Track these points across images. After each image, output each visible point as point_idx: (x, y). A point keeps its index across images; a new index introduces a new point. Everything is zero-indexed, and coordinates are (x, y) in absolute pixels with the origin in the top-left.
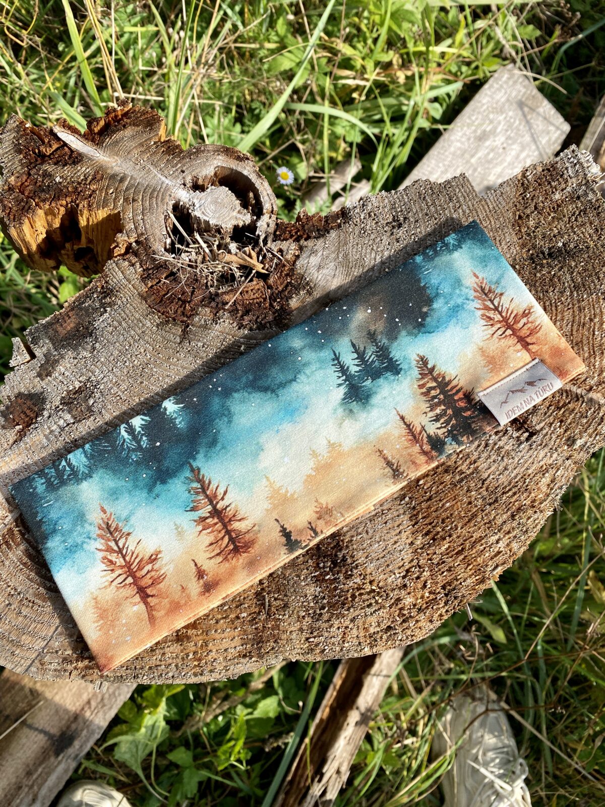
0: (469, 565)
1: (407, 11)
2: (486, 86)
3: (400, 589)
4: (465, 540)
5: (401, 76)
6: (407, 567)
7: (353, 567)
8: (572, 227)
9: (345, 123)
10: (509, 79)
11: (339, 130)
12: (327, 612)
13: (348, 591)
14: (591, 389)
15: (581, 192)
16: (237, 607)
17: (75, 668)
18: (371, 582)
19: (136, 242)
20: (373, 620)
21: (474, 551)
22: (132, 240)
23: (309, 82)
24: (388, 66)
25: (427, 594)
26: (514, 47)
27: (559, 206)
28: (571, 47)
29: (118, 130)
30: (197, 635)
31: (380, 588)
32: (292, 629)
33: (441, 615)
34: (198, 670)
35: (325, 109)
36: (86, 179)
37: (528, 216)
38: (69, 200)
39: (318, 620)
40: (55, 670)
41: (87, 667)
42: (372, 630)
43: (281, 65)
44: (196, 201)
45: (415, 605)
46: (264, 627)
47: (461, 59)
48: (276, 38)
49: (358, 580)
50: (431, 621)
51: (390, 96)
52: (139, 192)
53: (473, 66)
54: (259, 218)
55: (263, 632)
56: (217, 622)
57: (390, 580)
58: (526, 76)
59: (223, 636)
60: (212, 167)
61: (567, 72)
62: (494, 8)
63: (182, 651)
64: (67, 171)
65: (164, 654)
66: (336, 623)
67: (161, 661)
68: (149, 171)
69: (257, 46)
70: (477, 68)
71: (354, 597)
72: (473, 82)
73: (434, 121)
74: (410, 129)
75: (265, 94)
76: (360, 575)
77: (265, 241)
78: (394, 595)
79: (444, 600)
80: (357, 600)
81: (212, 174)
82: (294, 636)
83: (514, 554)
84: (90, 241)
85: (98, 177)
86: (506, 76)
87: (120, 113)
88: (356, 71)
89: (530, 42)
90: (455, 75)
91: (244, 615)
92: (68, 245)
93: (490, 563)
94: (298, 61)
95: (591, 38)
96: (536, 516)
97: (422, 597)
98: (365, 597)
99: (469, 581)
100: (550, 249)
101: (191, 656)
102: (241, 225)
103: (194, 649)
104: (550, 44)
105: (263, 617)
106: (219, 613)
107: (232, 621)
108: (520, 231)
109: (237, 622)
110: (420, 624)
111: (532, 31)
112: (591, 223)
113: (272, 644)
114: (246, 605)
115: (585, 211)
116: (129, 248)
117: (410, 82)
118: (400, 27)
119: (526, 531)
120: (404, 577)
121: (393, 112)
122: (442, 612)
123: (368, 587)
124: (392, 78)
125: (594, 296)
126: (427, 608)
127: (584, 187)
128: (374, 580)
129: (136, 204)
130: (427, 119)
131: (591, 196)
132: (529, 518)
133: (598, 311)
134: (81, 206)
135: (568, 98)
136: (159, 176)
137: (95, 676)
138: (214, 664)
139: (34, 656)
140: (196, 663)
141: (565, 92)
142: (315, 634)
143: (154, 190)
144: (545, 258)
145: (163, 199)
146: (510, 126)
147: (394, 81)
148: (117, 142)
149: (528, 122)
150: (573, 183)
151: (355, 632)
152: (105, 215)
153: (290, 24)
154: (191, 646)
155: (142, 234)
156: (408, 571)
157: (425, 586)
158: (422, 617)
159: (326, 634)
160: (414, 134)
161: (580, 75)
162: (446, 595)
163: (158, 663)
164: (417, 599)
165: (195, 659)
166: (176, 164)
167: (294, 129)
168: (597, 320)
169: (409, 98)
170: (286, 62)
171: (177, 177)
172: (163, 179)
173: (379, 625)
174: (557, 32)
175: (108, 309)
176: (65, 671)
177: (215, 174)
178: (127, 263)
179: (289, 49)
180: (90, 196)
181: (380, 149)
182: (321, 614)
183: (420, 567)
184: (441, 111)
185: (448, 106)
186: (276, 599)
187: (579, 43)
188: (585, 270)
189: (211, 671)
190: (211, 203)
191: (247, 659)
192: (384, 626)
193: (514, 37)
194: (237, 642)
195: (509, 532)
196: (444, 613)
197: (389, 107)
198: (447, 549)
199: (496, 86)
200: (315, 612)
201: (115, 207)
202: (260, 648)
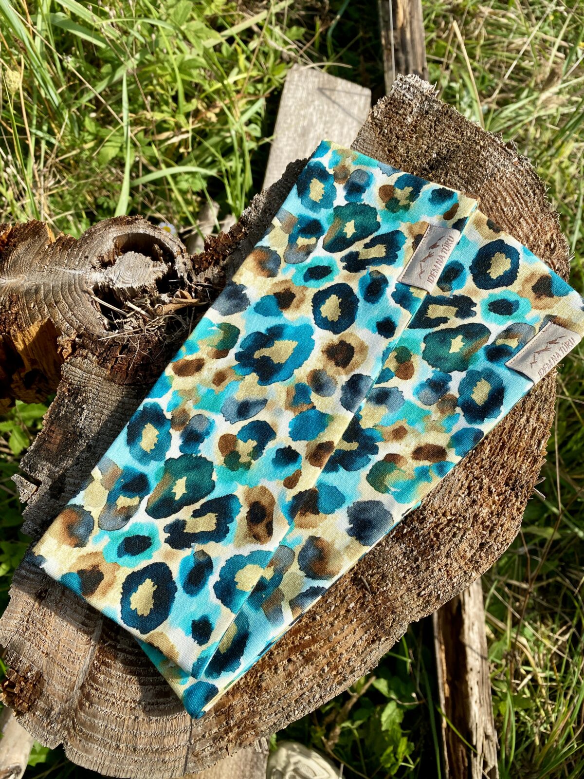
0: (516, 453)
1: (190, 60)
2: (285, 91)
3: (471, 506)
4: (501, 435)
5: (212, 116)
6: (467, 485)
7: (421, 511)
8: (435, 137)
9: (187, 177)
10: (300, 77)
11: (184, 185)
12: (422, 561)
13: (429, 533)
15: (426, 107)
16: (342, 602)
17: (229, 741)
18: (444, 515)
19: (78, 336)
20: (464, 546)
21: (514, 440)
22: (73, 337)
23: (137, 159)
24: (196, 113)
25: (497, 498)
26: (290, 50)
27: (415, 127)
28: (334, 30)
29: (11, 252)
30: (321, 647)
31: (455, 515)
32: (401, 593)
33: (518, 509)
34: (339, 678)
35: (165, 172)
36: (5, 307)
37: (395, 147)
39: (418, 573)
40: (211, 754)
41: (239, 734)
42: (469, 555)
43: (107, 155)
44: (111, 276)
45: (492, 513)
46: (375, 606)
47: (252, 80)
48: (90, 137)
49: (432, 519)
50: (513, 519)
51: (211, 137)
52: (58, 293)
53: (266, 80)
54: (173, 262)
55: (377, 611)
56: (332, 625)
57: (459, 504)
58: (313, 68)
60: (110, 241)
61: (342, 51)
62: (256, 29)
63: (316, 670)
65: (301, 681)
66: (435, 566)
67: (302, 689)
68: (57, 272)
69: (78, 151)
70: (269, 80)
71: (437, 535)
72: (272, 93)
73: (257, 139)
74: (242, 156)
76: (432, 513)
77: (190, 279)
78: (469, 514)
79: (513, 494)
80: (441, 536)
81: (113, 247)
82: (406, 598)
83: (547, 423)
84: (33, 362)
85: (14, 299)
86: (296, 76)
87: (4, 237)
88: (173, 130)
89: (299, 41)
90: (255, 94)
91: (352, 605)
92: (15, 377)
93: (532, 442)
94: (119, 145)
95: (345, 15)
96: (546, 382)
97: (494, 503)
98: (446, 530)
99: (524, 467)
100: (428, 163)
101: (326, 669)
102: (161, 276)
103: (325, 661)
104: (317, 35)
105: (370, 597)
106: (329, 616)
107: (345, 617)
109: (350, 615)
110: (506, 527)
111: (296, 31)
112: (449, 127)
113: (391, 616)
114: (349, 596)
115: (438, 120)
116: (74, 345)
117: (222, 117)
118: (191, 75)
119: (546, 399)
120: (469, 494)
121: (221, 149)
122: (518, 505)
123: (444, 520)
124: (205, 121)
125: (486, 182)
126: (503, 509)
127: (426, 103)
128: (445, 512)
129: (60, 306)
130: (252, 140)
131: (436, 106)
132: (541, 387)
133: (496, 192)
134: (12, 331)
135: (354, 70)
136: (68, 271)
137: (251, 738)
138: (351, 664)
139: (184, 753)
140: (334, 673)
141: (349, 66)
142: (423, 586)
143: (70, 285)
144: (429, 173)
145: (82, 289)
146: (322, 112)
147: (208, 123)
148: (15, 263)
150: (415, 104)
151: (455, 565)
152: (38, 329)
153: (97, 120)
154: (322, 661)
155: (80, 327)
156: (469, 488)
157: (490, 493)
158: (503, 519)
159: (433, 581)
160: (248, 158)
161: (353, 48)
162: (513, 489)
163: (301, 692)
164: (491, 507)
165: (331, 670)
166: (78, 254)
168: (499, 199)
169: (229, 131)
170: (110, 151)
171: (84, 264)
172: (73, 272)
173: (472, 547)
174: (318, 23)
175: (84, 406)
176: (221, 749)
177: (116, 246)
178: (79, 358)
179: (107, 138)
180: (16, 319)
181: (226, 182)
182: (418, 567)
183: (477, 478)
184: (259, 129)
185: (262, 123)
186: (372, 576)
187: (339, 24)
188: (467, 165)
189: (352, 672)
190: (125, 270)
191: (377, 642)
192: (476, 546)
193: (286, 43)
194: (359, 632)
195: (532, 408)
196: (520, 506)
197: (215, 146)
198: (490, 451)
199: (292, 87)
200: (411, 567)
201: (43, 317)
202: (383, 627)
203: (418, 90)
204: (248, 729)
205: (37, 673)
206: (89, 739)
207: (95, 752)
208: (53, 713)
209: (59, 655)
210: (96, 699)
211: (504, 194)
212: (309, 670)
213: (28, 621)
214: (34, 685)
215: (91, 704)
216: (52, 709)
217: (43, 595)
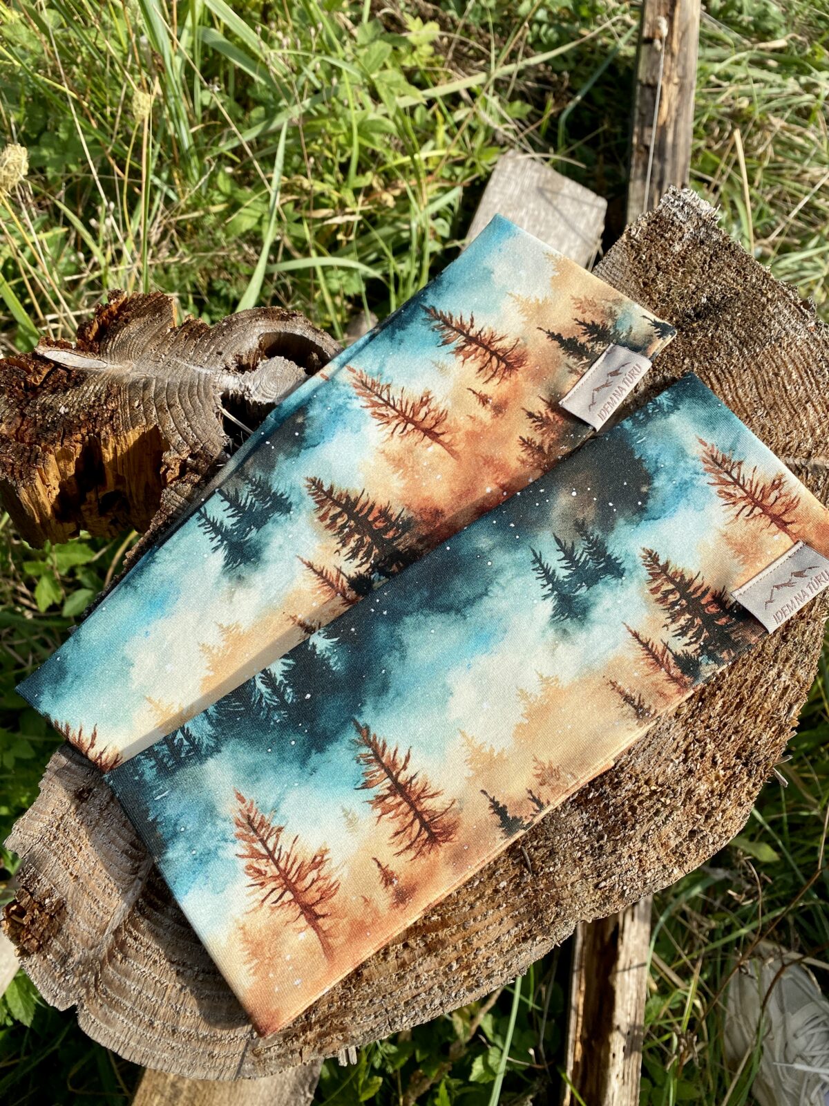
0: (757, 716)
1: (373, 121)
2: (491, 183)
3: (686, 777)
4: (740, 688)
5: (388, 198)
6: (684, 747)
7: (617, 772)
8: (709, 277)
9: (341, 273)
10: (515, 167)
11: (335, 285)
12: (608, 841)
13: (623, 804)
14: (809, 455)
15: (702, 236)
16: (490, 877)
17: (305, 1043)
18: (647, 782)
19: (191, 456)
20: (668, 830)
21: (756, 697)
22: (185, 455)
23: (278, 238)
24: (369, 191)
25: (722, 773)
26: (507, 129)
27: (684, 258)
28: (570, 114)
29: (121, 328)
30: (452, 935)
31: (662, 786)
32: (573, 879)
33: (749, 793)
34: (471, 981)
35: (315, 261)
36: (99, 399)
37: (654, 280)
38: (84, 431)
39: (600, 856)
40: (279, 1056)
41: (321, 1036)
42: (673, 844)
43: (240, 224)
44: (249, 384)
45: (712, 792)
46: (535, 891)
47: (451, 160)
48: (221, 198)
49: (630, 786)
50: (740, 805)
51: (382, 226)
52: (174, 394)
53: (468, 163)
55: (536, 897)
56: (472, 907)
57: (669, 771)
58: (533, 159)
59: (486, 922)
60: (255, 337)
61: (577, 145)
62: (465, 95)
63: (440, 964)
64: (71, 396)
65: (418, 976)
66: (625, 851)
67: (417, 988)
68: (176, 365)
69: (202, 213)
70: (473, 165)
71: (633, 809)
72: (473, 182)
73: (444, 240)
74: (420, 258)
75: (226, 269)
76: (630, 778)
78: (682, 787)
79: (745, 771)
80: (638, 811)
81: (257, 346)
82: (578, 888)
83: (805, 683)
84: (119, 480)
85: (114, 391)
86: (510, 166)
87: (114, 308)
88: (334, 208)
89: (520, 120)
90: (450, 180)
91: (504, 884)
92: (91, 496)
93: (781, 705)
94: (259, 215)
95: (588, 97)
96: (811, 628)
97: (717, 778)
98: (647, 804)
99: (765, 737)
100: (694, 309)
101: (455, 966)
103: (454, 955)
104: (546, 117)
105: (529, 878)
106: (470, 894)
107: (492, 899)
108: (651, 299)
109: (499, 898)
110: (729, 814)
111: (520, 108)
112: (729, 266)
113: (554, 909)
114: (501, 871)
115: (716, 254)
116: (184, 467)
117: (402, 203)
118: (372, 140)
119: (807, 650)
120: (685, 761)
121: (393, 244)
122: (750, 787)
123: (646, 790)
124: (379, 204)
125: (768, 346)
126: (729, 789)
127: (703, 229)
128: (649, 779)
129: (174, 411)
130: (436, 239)
131: (715, 236)
132: (804, 633)
133: (779, 362)
134: (103, 434)
135: (588, 171)
136: (192, 367)
137: (336, 1044)
138: (490, 965)
139: (241, 1048)
140: (465, 973)
141: (583, 166)
142: (604, 875)
143: (192, 386)
144: (693, 321)
145: (207, 394)
146: (537, 219)
147: (382, 206)
148: (123, 344)
149: (556, 208)
150: (689, 228)
151: (652, 854)
152: (137, 437)
153: (233, 177)
154: (450, 955)
155: (196, 444)
156: (686, 752)
157: (714, 763)
158: (727, 803)
159: (618, 870)
160: (427, 263)
161: (593, 144)
162: (745, 764)
163: (415, 992)
164: (712, 783)
165: (462, 968)
166: (209, 347)
167: (281, 297)
168: (782, 372)
169: (408, 222)
170: (245, 220)
171: (215, 362)
172: (198, 369)
173: (679, 834)
174: (551, 101)
176: (292, 1052)
177: (260, 345)
178: (188, 486)
179: (247, 203)
180: (111, 418)
181: (392, 288)
182: (601, 847)
183: (698, 741)
184: (447, 227)
185: (454, 219)
186: (536, 849)
187: (578, 108)
188: (745, 320)
189: (489, 977)
190: (269, 380)
191: (530, 941)
192: (685, 833)
193: (503, 120)
194: (508, 924)
195: (787, 659)
196: (752, 789)
197: (386, 238)
198: (723, 707)
199: (501, 179)
200: (592, 846)
201: (149, 422)
202: (540, 921)
203: (695, 211)
204: (335, 1031)
205: (58, 901)
206: (114, 1005)
207: (119, 1025)
208: (70, 960)
209: (93, 882)
210: (133, 952)
211: (790, 367)
212: (431, 963)
213: (58, 828)
214: (52, 917)
215: (125, 957)
216: (70, 954)
217: (85, 795)
